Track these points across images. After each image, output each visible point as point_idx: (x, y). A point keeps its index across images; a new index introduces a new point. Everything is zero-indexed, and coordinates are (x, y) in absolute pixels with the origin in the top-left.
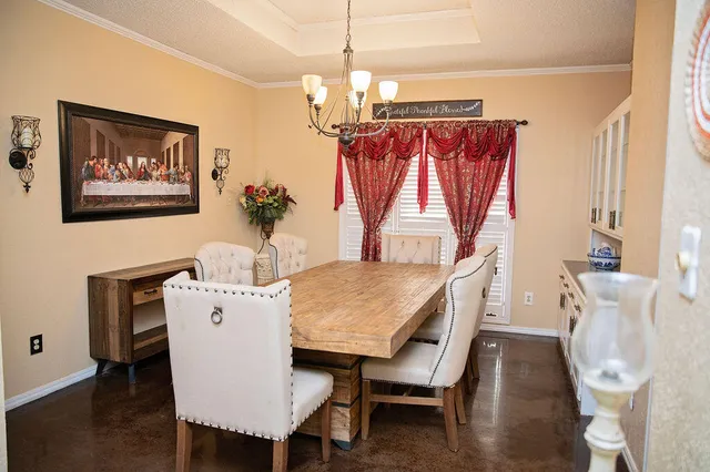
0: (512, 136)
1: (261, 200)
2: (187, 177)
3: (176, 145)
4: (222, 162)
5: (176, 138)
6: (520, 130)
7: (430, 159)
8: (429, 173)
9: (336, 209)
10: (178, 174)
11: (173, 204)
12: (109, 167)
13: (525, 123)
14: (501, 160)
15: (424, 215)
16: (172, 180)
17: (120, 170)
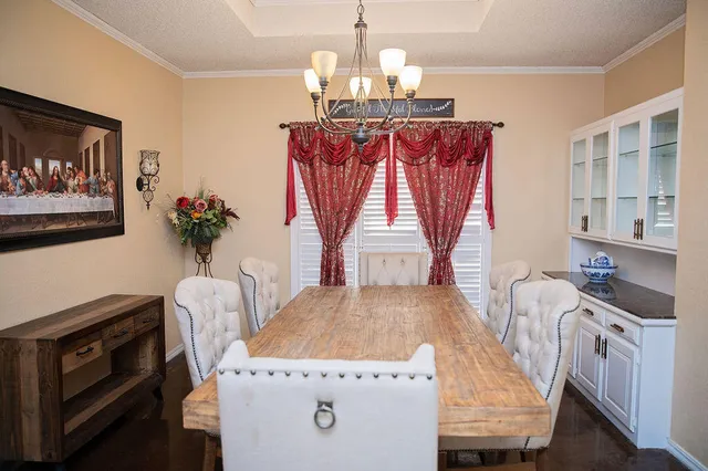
0: (488, 139)
1: (197, 215)
2: (110, 188)
3: (97, 145)
4: (150, 168)
5: (97, 134)
6: (496, 132)
7: (399, 164)
8: (398, 180)
9: (287, 223)
10: (98, 183)
11: (93, 223)
12: (10, 173)
13: (501, 125)
14: (477, 164)
15: (393, 228)
16: (92, 192)
17: (24, 177)
